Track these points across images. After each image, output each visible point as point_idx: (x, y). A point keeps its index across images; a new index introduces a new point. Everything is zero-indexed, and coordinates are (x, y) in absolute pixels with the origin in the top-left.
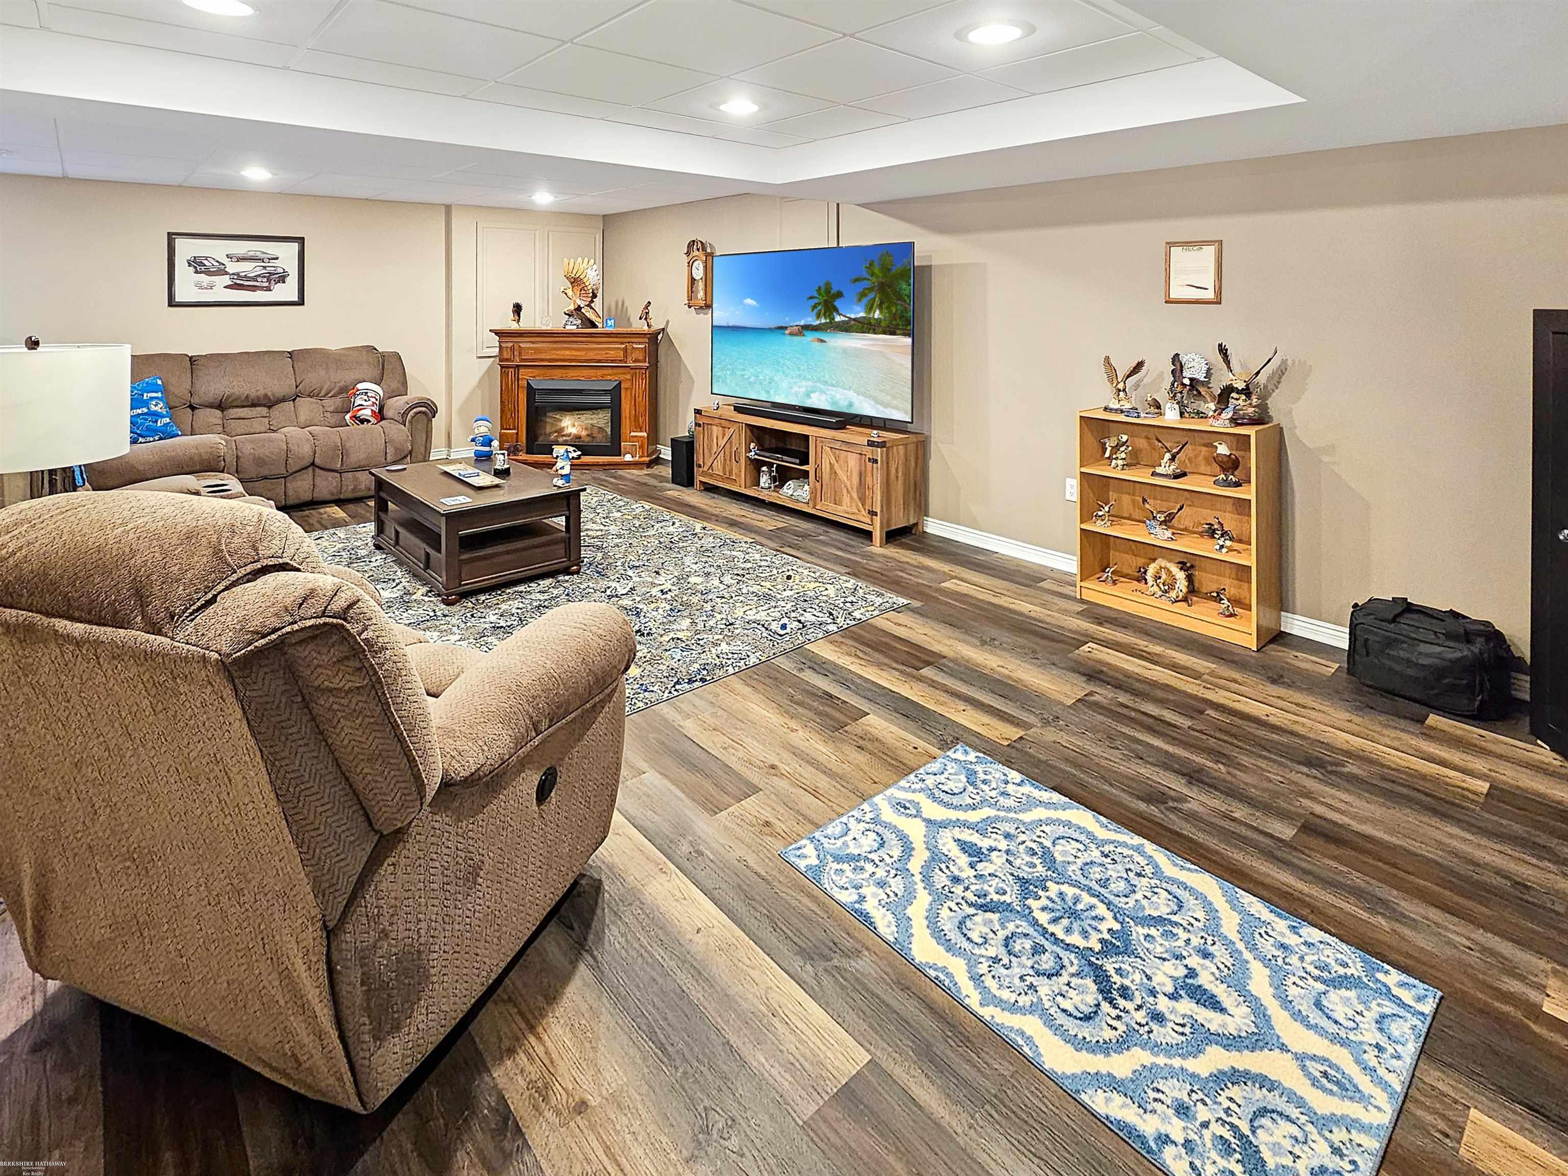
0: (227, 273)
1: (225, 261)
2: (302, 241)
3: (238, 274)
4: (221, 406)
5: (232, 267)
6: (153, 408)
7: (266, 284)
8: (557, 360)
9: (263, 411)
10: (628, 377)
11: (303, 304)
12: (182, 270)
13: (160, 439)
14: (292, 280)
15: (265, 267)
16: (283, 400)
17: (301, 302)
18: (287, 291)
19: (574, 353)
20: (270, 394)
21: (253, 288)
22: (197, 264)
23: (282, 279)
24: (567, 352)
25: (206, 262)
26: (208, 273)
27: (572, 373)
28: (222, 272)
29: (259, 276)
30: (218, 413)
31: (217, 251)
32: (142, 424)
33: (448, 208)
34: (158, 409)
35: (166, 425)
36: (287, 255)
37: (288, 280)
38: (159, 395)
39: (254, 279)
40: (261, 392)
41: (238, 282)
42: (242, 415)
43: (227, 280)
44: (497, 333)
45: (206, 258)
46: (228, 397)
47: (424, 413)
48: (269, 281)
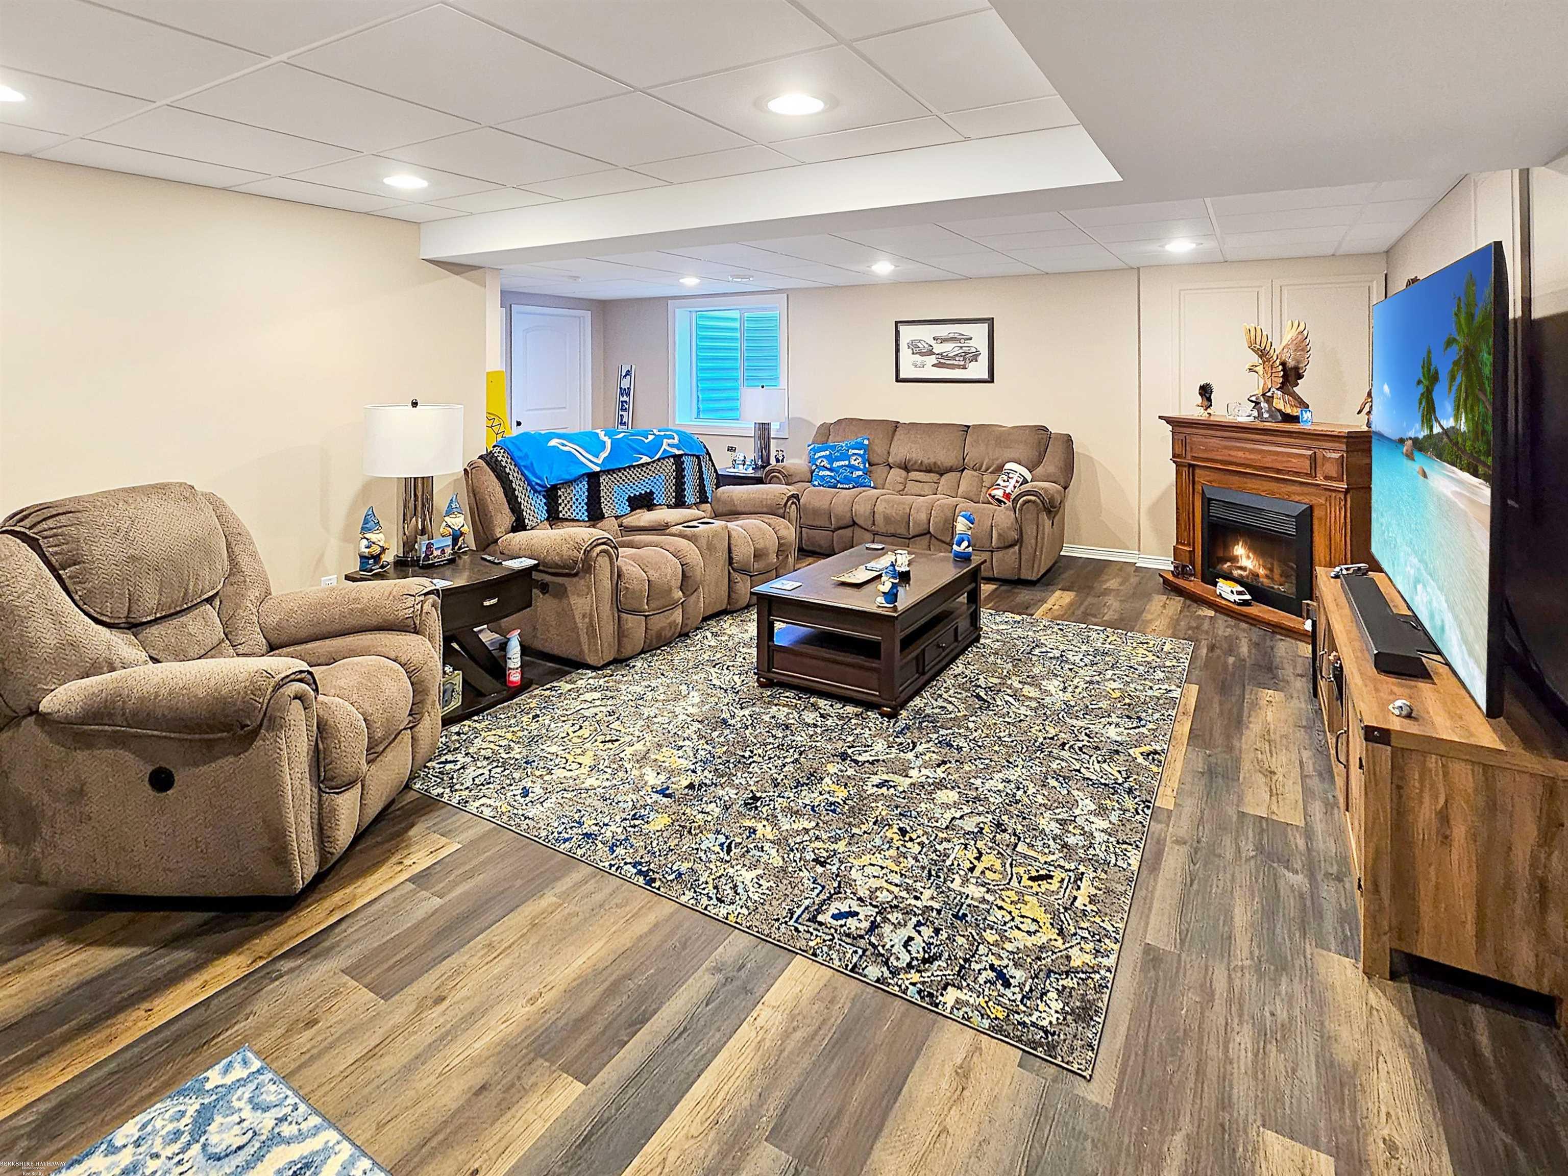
0: (934, 354)
1: (933, 343)
2: (990, 322)
3: (942, 354)
4: (906, 467)
5: (938, 348)
6: (853, 462)
7: (962, 363)
8: (1231, 463)
9: (934, 477)
10: (1322, 501)
11: (992, 381)
12: (905, 352)
13: (854, 487)
14: (984, 359)
15: (961, 347)
16: (950, 470)
17: (991, 380)
18: (979, 369)
19: (1248, 455)
20: (939, 463)
21: (952, 367)
22: (915, 348)
23: (975, 357)
24: (1240, 454)
25: (919, 345)
26: (922, 354)
27: (1252, 484)
28: (931, 353)
29: (957, 355)
30: (903, 473)
31: (925, 334)
32: (842, 473)
33: (1138, 268)
34: (856, 463)
35: (859, 477)
36: (978, 335)
37: (979, 358)
38: (862, 452)
39: (953, 358)
40: (932, 460)
41: (942, 361)
42: (919, 478)
43: (933, 360)
44: (1169, 420)
45: (920, 341)
46: (909, 461)
47: (1034, 502)
48: (964, 359)
